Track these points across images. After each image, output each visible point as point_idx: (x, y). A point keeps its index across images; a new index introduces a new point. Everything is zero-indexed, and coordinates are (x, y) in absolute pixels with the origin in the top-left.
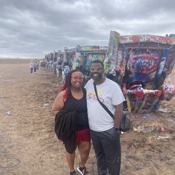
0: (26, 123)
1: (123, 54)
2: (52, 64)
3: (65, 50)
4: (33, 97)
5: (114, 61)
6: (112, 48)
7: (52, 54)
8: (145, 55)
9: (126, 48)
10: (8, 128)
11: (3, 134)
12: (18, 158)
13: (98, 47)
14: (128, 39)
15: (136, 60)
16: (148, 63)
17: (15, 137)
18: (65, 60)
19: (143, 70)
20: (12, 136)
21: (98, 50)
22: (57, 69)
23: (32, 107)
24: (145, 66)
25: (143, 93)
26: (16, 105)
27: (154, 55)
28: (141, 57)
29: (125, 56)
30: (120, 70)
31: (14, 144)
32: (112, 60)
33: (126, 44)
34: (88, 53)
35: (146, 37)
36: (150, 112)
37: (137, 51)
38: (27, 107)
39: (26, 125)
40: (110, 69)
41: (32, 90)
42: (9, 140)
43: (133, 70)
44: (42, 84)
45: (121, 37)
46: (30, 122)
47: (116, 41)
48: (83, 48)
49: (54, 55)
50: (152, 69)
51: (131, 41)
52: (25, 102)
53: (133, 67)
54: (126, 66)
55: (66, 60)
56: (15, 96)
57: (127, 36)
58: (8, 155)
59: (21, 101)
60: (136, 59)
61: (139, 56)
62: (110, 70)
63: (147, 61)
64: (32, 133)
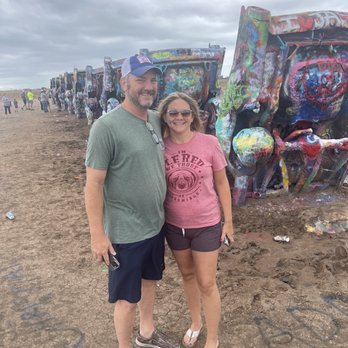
0: (58, 236)
1: (276, 60)
2: (71, 97)
3: (106, 63)
4: (52, 173)
5: (256, 77)
6: (251, 46)
7: (70, 76)
8: (324, 59)
9: (285, 46)
10: (21, 252)
11: (16, 268)
12: (73, 325)
13: (189, 52)
14: (289, 22)
15: (305, 73)
16: (331, 77)
17: (46, 273)
18: (107, 86)
19: (320, 95)
20: (38, 272)
21: (189, 57)
22: (87, 109)
23: (59, 197)
24: (323, 86)
25: (319, 147)
26: (20, 194)
27: (342, 59)
28: (316, 66)
29: (280, 66)
30: (268, 99)
31: (49, 290)
32: (251, 75)
33: (285, 36)
34: (167, 65)
35: (328, 18)
36: (327, 188)
37: (307, 51)
38: (49, 199)
39: (62, 240)
40: (245, 96)
41: (44, 158)
42: (35, 282)
43: (296, 98)
44: (61, 142)
45: (273, 18)
46: (68, 233)
47: (262, 28)
48: (155, 56)
49: (75, 77)
50: (337, 90)
51: (296, 27)
52: (39, 187)
53: (298, 89)
54: (282, 88)
55: (110, 85)
56: (10, 175)
57: (286, 16)
58: (47, 320)
59: (28, 184)
60: (304, 70)
61: (312, 62)
62: (246, 101)
63: (328, 73)
64: (84, 260)
